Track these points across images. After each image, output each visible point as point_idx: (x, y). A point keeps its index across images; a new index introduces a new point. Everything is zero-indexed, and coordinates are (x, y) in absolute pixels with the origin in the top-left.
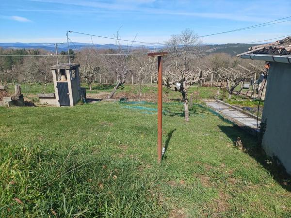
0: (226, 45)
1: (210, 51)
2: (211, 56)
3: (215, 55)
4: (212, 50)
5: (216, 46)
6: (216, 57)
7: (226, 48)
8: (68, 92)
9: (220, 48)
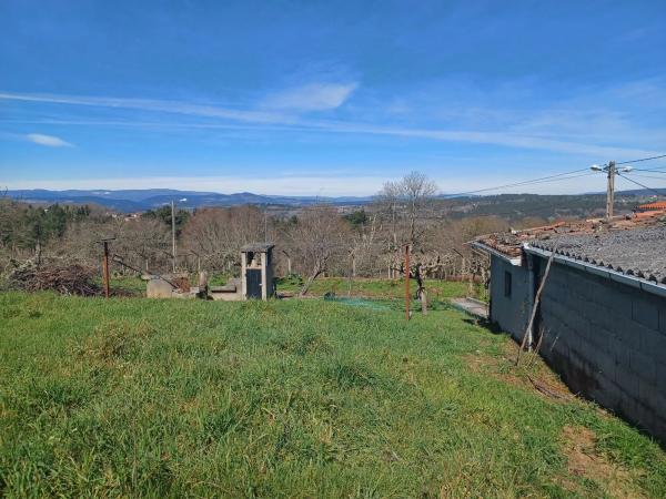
0: (498, 196)
1: (464, 209)
2: (465, 221)
3: (475, 219)
4: (469, 207)
5: (476, 199)
6: (477, 224)
7: (498, 203)
8: (260, 281)
9: (485, 204)
